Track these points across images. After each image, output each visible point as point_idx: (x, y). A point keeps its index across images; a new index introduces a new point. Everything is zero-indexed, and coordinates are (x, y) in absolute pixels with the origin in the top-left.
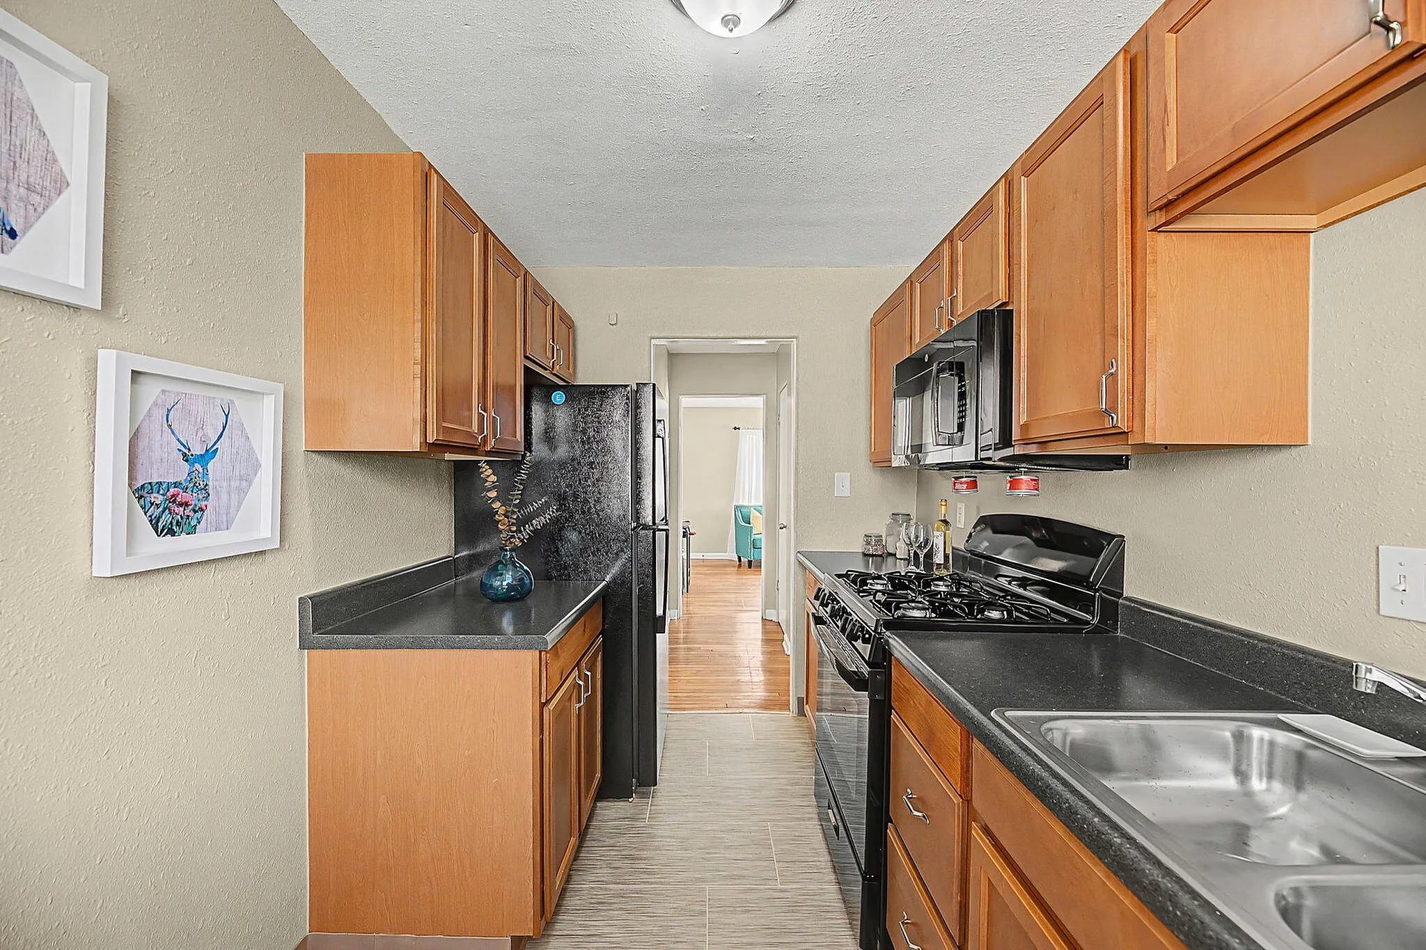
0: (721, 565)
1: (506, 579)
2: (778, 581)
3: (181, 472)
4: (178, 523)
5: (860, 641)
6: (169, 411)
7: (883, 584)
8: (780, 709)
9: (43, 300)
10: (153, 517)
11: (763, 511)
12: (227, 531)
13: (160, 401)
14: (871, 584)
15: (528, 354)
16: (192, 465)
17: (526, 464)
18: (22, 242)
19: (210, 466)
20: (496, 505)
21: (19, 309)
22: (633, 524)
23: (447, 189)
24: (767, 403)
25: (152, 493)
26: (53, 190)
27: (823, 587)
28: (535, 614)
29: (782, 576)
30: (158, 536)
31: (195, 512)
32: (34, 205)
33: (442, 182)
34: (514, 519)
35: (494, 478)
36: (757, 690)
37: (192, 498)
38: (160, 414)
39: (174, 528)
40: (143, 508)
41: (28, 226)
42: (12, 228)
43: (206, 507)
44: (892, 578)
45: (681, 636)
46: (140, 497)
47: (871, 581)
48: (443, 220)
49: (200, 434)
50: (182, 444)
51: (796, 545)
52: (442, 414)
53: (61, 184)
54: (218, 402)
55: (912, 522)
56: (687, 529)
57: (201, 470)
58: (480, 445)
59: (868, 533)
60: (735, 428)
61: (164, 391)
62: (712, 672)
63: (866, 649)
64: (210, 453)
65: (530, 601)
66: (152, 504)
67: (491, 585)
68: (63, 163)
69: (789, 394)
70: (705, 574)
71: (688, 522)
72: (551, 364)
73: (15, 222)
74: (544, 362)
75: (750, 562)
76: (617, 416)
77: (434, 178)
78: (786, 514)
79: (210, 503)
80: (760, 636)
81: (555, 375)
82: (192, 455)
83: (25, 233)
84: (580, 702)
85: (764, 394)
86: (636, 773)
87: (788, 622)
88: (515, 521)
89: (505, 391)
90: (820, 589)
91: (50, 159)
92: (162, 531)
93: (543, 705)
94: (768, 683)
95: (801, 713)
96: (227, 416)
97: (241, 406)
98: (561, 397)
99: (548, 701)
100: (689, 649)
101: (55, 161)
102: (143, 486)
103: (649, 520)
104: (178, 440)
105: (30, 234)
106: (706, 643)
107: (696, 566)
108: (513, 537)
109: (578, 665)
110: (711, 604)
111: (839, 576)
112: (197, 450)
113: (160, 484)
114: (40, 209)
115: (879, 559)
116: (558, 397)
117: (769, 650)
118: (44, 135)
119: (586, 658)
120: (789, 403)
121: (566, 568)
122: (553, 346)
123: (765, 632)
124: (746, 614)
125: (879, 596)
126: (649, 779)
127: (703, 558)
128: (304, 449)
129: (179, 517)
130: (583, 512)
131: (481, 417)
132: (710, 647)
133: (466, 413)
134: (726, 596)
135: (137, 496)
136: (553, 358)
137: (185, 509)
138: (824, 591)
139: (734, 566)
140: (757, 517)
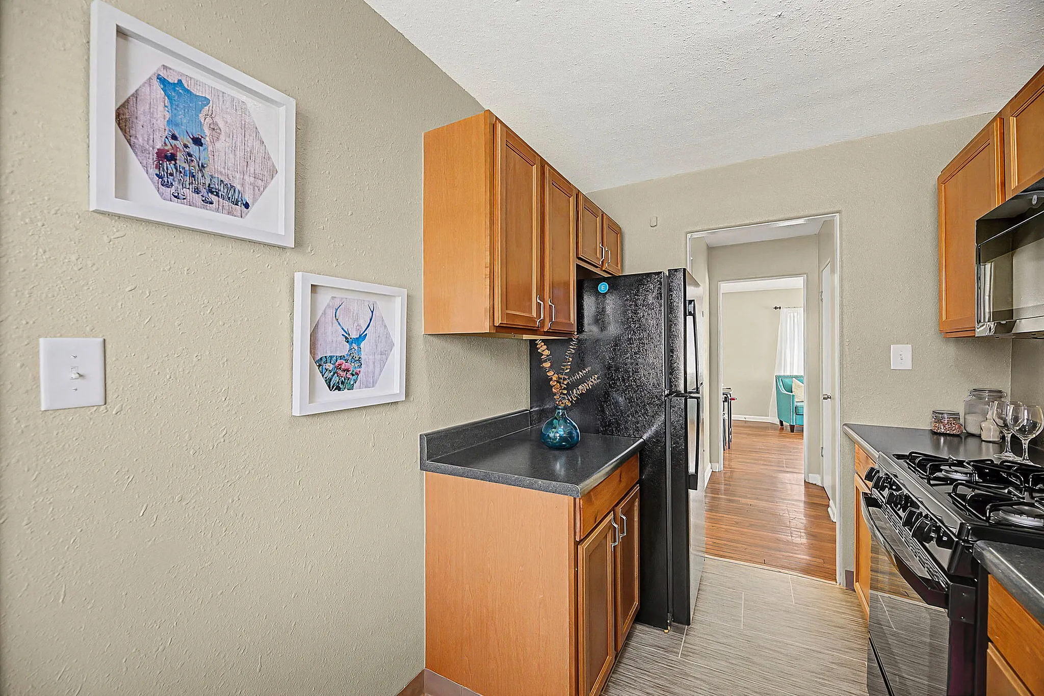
0: (761, 428)
1: (558, 432)
2: (822, 448)
3: (343, 349)
4: (343, 383)
5: (934, 542)
6: (337, 310)
7: (966, 474)
8: (825, 578)
9: (265, 244)
10: (327, 378)
11: (805, 380)
12: (373, 388)
13: (331, 304)
14: (947, 471)
15: (580, 256)
16: (351, 344)
17: (574, 341)
18: (252, 209)
19: (362, 345)
20: (550, 374)
21: (252, 251)
22: (666, 392)
23: (510, 134)
24: (807, 284)
25: (326, 363)
26: (268, 176)
27: (876, 467)
28: (581, 460)
29: (826, 443)
30: (331, 390)
31: (353, 375)
32: (258, 187)
33: (505, 129)
34: (565, 384)
35: (547, 352)
36: (797, 552)
37: (352, 366)
38: (331, 313)
39: (340, 386)
40: (322, 373)
41: (255, 200)
42: (246, 202)
43: (360, 372)
44: (980, 467)
45: (722, 487)
46: (319, 366)
47: (947, 468)
48: (506, 158)
49: (356, 324)
50: (345, 332)
51: (842, 417)
52: (506, 304)
53: (273, 172)
54: (366, 304)
55: (1008, 400)
56: (729, 395)
57: (356, 348)
58: (538, 327)
59: (939, 408)
60: (776, 308)
61: (333, 298)
62: (751, 525)
63: (944, 555)
64: (362, 337)
65: (577, 452)
66: (327, 370)
67: (549, 435)
68: (273, 159)
69: (833, 271)
70: (749, 434)
71: (730, 389)
72: (601, 263)
73: (248, 198)
74: (594, 261)
75: (792, 427)
76: (651, 299)
77: (499, 126)
78: (830, 383)
79: (362, 370)
80: (803, 498)
81: (604, 271)
82: (351, 338)
83: (253, 204)
84: (615, 541)
85: (805, 274)
86: (671, 609)
87: (833, 488)
88: (565, 386)
89: (560, 286)
90: (872, 469)
91: (267, 157)
92: (333, 387)
93: (577, 544)
94: (811, 547)
95: (850, 586)
96: (372, 312)
97: (381, 305)
98: (606, 286)
99: (582, 541)
100: (730, 501)
101: (269, 158)
102: (321, 359)
103: (681, 388)
104: (343, 329)
105: (256, 204)
106: (746, 497)
107: (737, 426)
108: (564, 398)
109: (613, 509)
110: (752, 461)
111: (899, 457)
112: (354, 335)
113: (331, 357)
114: (262, 189)
115: (956, 440)
116: (603, 287)
117: (813, 513)
118: (263, 143)
119: (623, 504)
120: (832, 281)
121: (609, 426)
122: (602, 248)
123: (808, 494)
124: (788, 475)
125: (961, 490)
126: (683, 618)
127: (745, 420)
128: (423, 333)
129: (343, 379)
130: (624, 380)
131: (539, 305)
132: (749, 501)
133: (528, 304)
134: (765, 456)
135: (318, 364)
136: (602, 258)
137: (347, 374)
138: (878, 472)
139: (775, 429)
140: (799, 386)
